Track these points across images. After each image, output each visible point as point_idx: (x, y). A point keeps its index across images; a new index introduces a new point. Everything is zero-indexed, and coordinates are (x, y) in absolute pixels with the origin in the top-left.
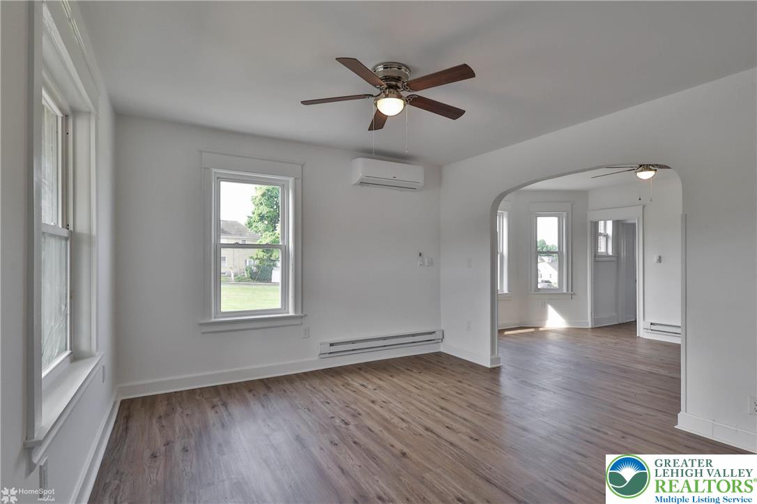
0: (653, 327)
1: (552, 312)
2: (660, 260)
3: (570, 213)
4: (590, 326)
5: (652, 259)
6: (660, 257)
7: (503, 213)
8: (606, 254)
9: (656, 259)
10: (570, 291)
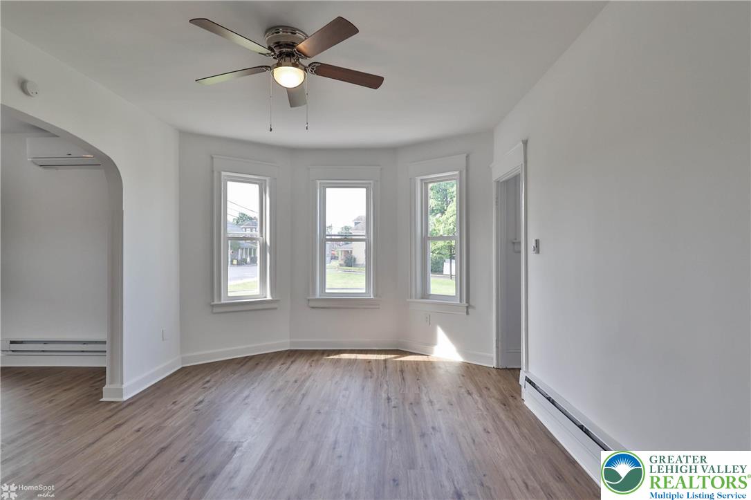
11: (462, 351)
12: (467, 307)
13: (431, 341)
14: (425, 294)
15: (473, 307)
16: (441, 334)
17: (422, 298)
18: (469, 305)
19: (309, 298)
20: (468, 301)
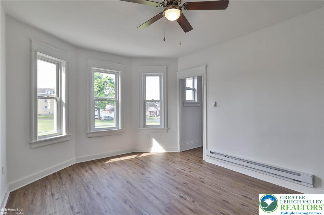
0: (212, 155)
1: (155, 142)
2: (216, 105)
3: (166, 73)
4: (179, 151)
5: (211, 104)
6: (216, 103)
7: (118, 73)
8: (193, 102)
9: (213, 104)
10: (166, 127)
11: (165, 147)
12: (167, 129)
13: (150, 145)
14: (145, 126)
15: (169, 129)
16: (154, 142)
17: (144, 127)
18: (168, 129)
19: (87, 132)
20: (167, 127)
